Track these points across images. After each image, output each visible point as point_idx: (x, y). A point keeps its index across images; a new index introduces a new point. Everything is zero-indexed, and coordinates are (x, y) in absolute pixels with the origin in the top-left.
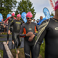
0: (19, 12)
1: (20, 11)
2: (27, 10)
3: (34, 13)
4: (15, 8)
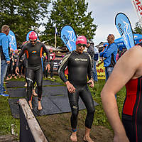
0: (54, 25)
2: (73, 19)
3: (93, 28)
4: (44, 16)
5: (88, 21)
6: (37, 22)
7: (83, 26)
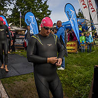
0: (19, 10)
1: (21, 8)
2: (33, 6)
3: (48, 13)
4: (11, 3)
5: (45, 7)
6: (5, 7)
7: (41, 11)
